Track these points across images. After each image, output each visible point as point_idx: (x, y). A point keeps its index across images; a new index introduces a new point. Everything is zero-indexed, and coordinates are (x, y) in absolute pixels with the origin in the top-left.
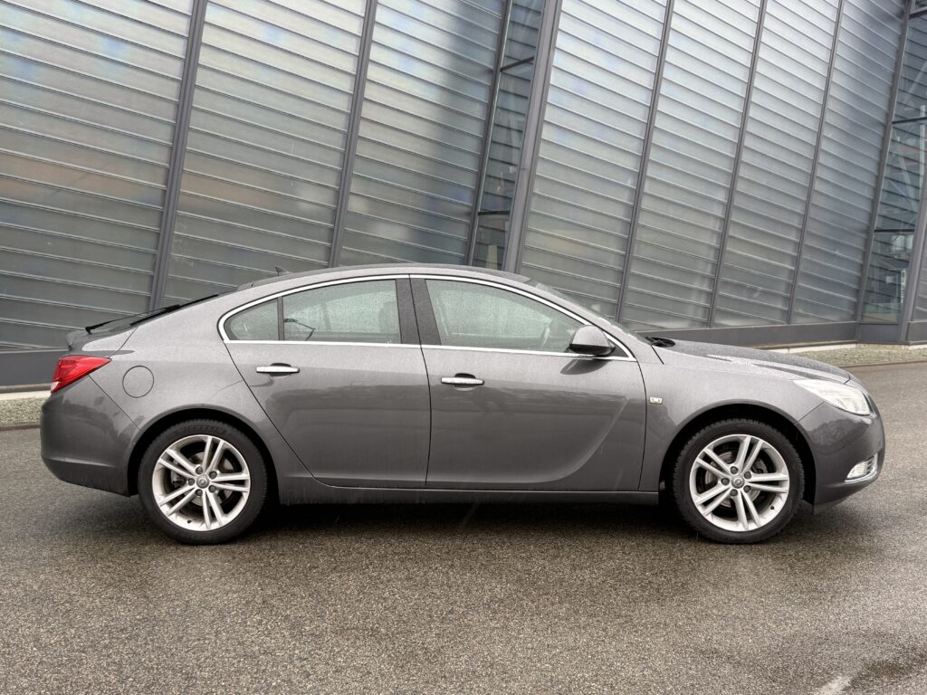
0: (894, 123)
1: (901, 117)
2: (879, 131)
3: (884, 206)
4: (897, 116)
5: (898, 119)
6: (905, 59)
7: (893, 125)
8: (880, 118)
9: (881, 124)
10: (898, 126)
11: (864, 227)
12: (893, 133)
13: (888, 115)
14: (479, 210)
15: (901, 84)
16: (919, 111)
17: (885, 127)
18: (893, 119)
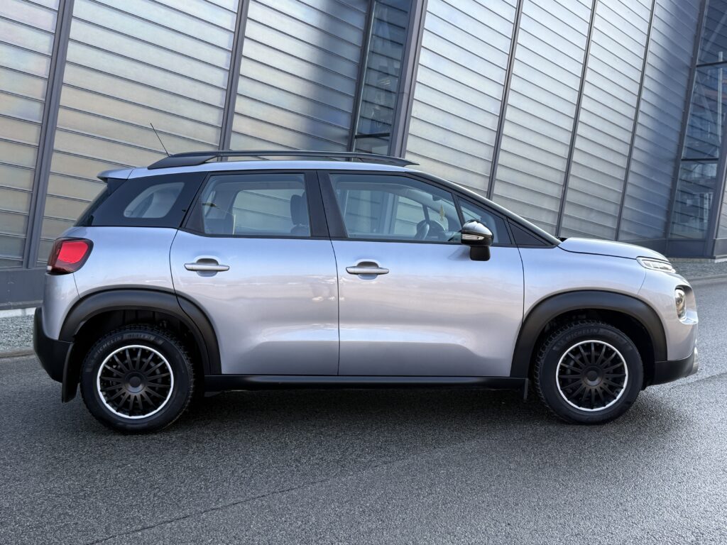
0: (698, 66)
1: (704, 61)
2: (686, 74)
3: (688, 138)
4: (700, 60)
5: (701, 63)
6: (706, 11)
7: (697, 69)
8: (687, 62)
9: (687, 67)
10: (701, 69)
11: (673, 156)
12: (698, 77)
14: (356, 134)
15: (703, 33)
16: (718, 57)
17: (690, 69)
18: (697, 63)
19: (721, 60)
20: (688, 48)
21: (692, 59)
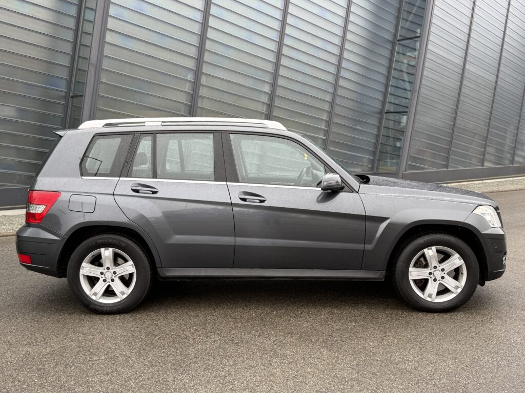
1: (404, 37)
2: (389, 46)
3: (392, 96)
5: (402, 38)
7: (398, 42)
8: (389, 37)
9: (390, 41)
10: (402, 42)
11: (378, 110)
12: (398, 48)
14: (71, 95)
15: (404, 15)
17: (393, 43)
18: (399, 38)
19: (418, 35)
20: (391, 28)
21: (394, 35)
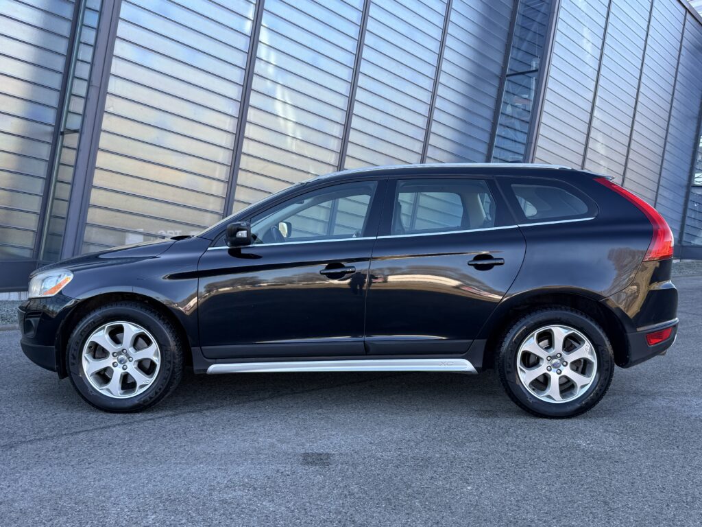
0: (508, 76)
1: (515, 71)
2: (496, 83)
3: (499, 150)
4: (511, 70)
5: (513, 72)
6: (518, 19)
7: (507, 78)
8: (496, 70)
9: (497, 76)
10: (512, 78)
12: (508, 86)
13: (504, 69)
14: (62, 130)
15: (515, 41)
16: (530, 66)
17: (501, 79)
18: (508, 72)
19: (534, 69)
20: (499, 58)
21: (502, 68)
